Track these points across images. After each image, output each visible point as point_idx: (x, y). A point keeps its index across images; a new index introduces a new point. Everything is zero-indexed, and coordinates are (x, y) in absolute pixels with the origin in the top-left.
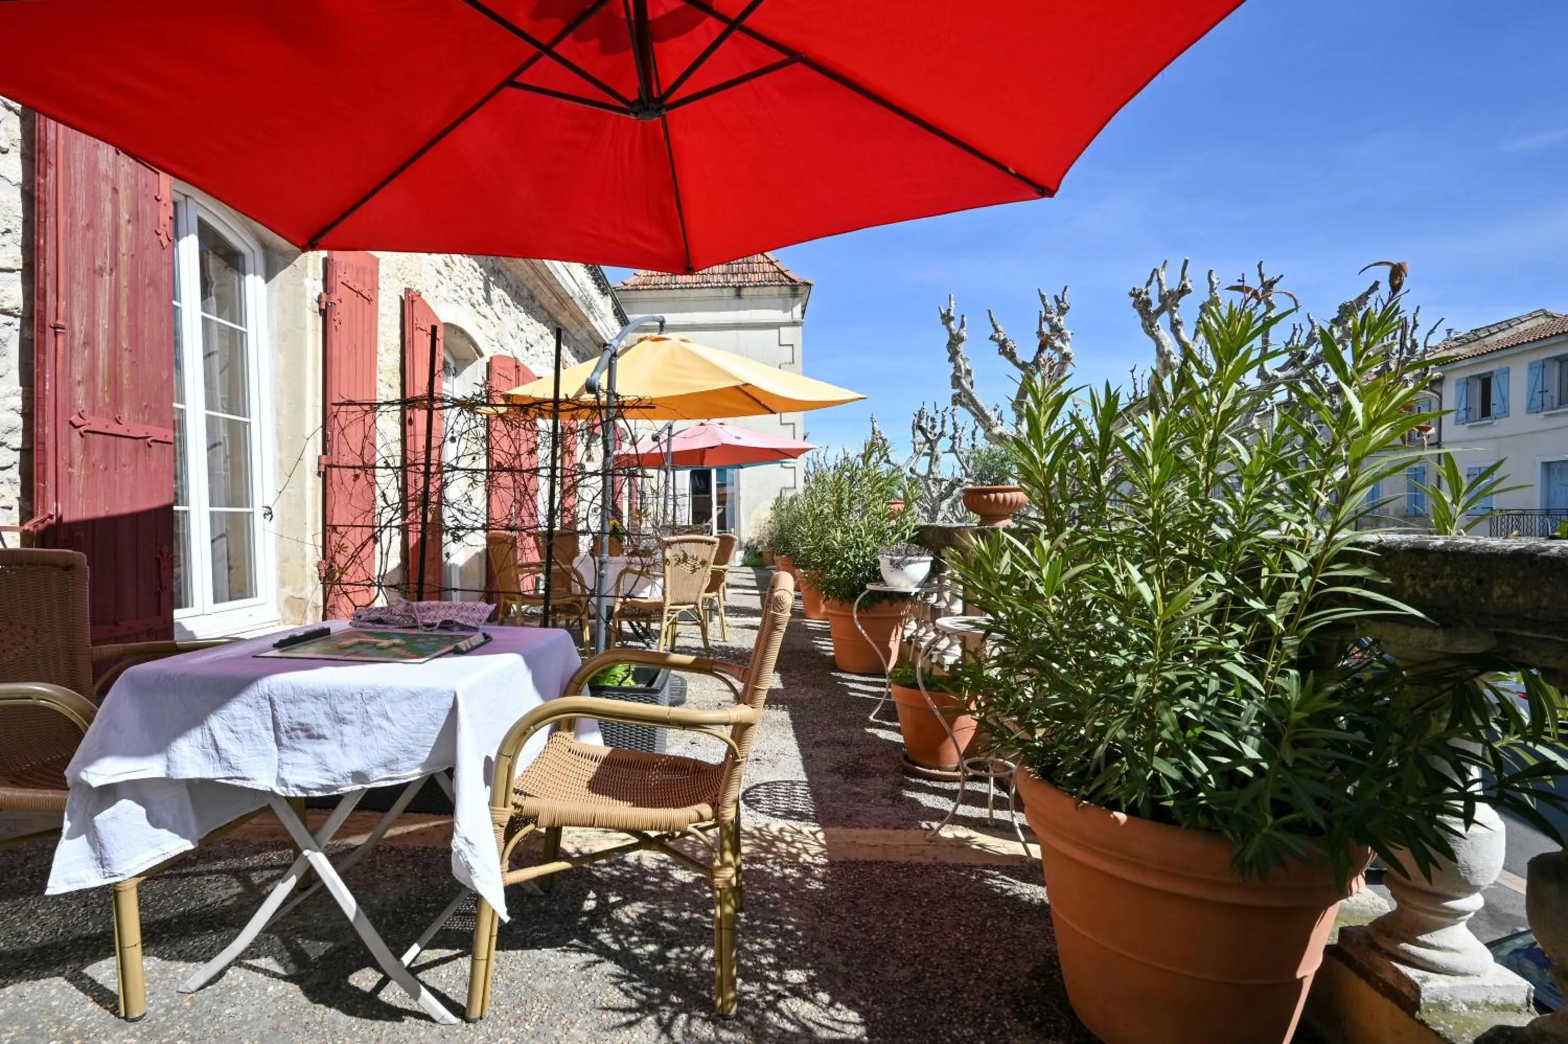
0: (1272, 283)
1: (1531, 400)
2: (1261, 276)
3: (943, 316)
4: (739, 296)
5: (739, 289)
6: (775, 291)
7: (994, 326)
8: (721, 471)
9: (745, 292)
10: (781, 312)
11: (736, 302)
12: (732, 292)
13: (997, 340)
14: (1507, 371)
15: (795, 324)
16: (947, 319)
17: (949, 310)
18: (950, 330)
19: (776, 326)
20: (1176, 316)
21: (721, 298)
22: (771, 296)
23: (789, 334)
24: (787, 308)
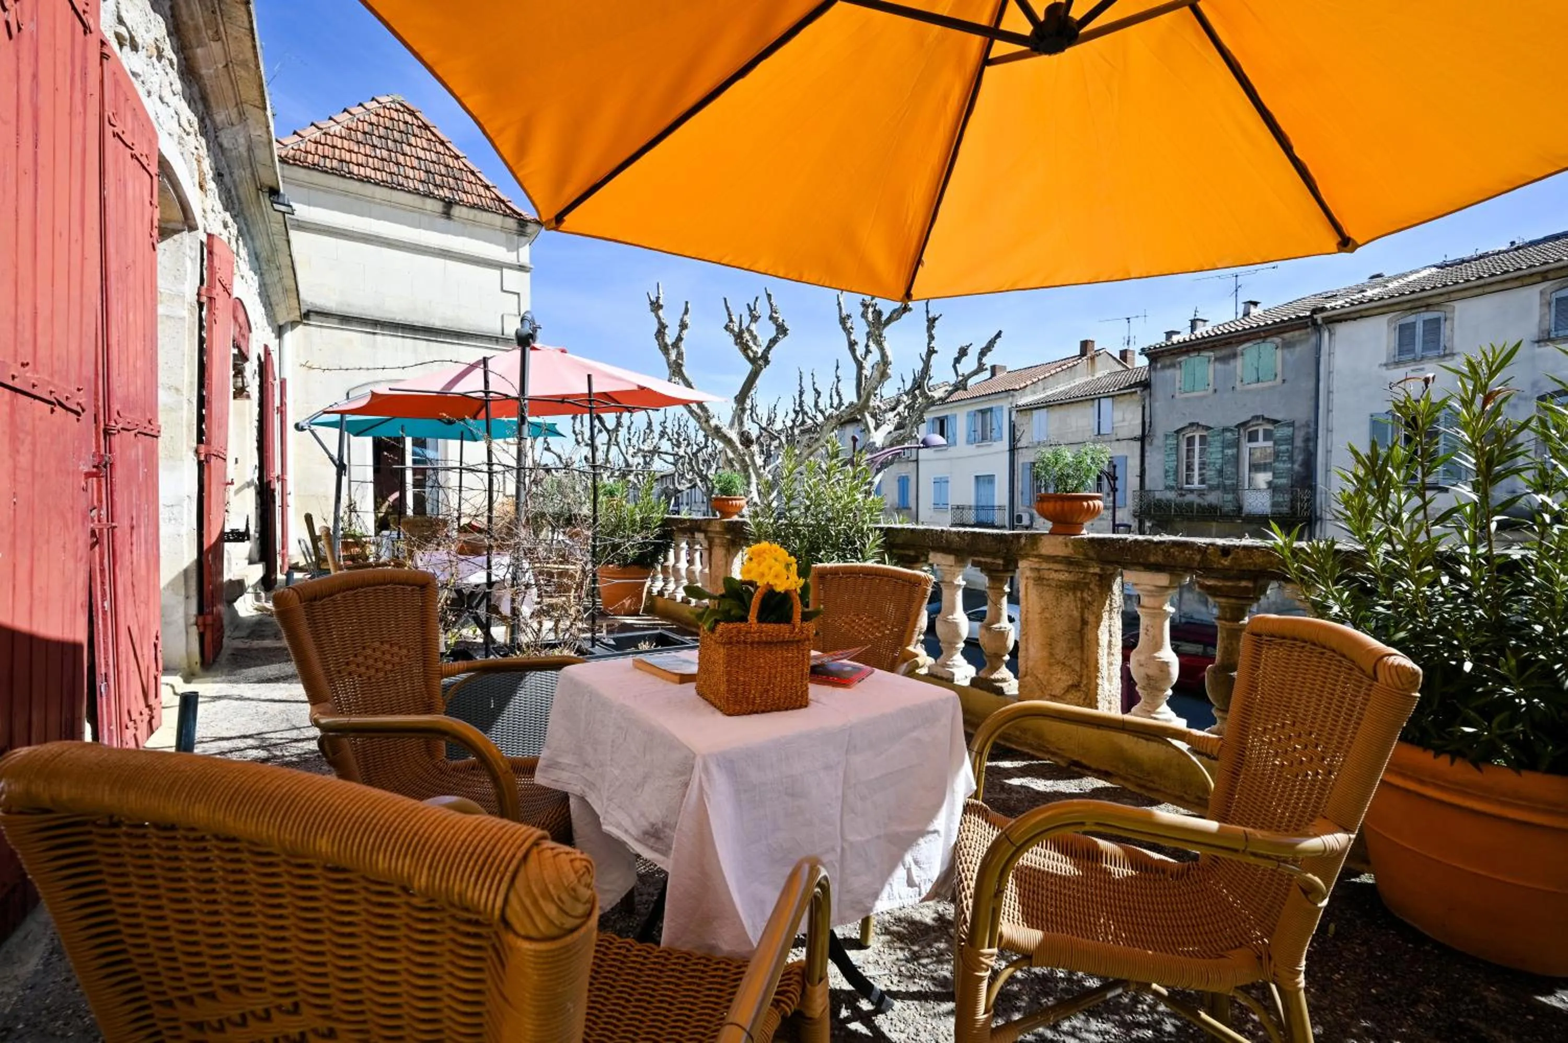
0: (935, 319)
1: (969, 435)
2: (927, 312)
3: (652, 303)
4: (447, 214)
5: (449, 205)
6: (498, 220)
7: (730, 315)
8: (420, 443)
9: (456, 211)
10: (504, 250)
11: (443, 221)
12: (438, 206)
13: (732, 331)
14: (955, 416)
15: (522, 268)
16: (656, 306)
17: (658, 298)
18: (659, 318)
19: (499, 266)
20: (852, 337)
21: (422, 211)
22: (491, 226)
23: (514, 279)
24: (514, 247)
